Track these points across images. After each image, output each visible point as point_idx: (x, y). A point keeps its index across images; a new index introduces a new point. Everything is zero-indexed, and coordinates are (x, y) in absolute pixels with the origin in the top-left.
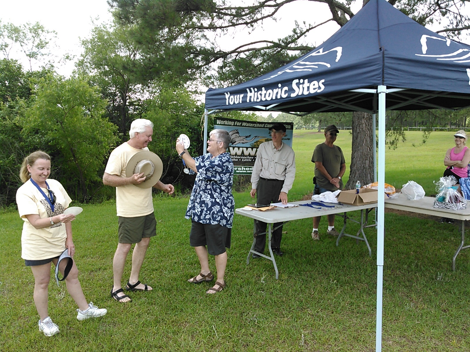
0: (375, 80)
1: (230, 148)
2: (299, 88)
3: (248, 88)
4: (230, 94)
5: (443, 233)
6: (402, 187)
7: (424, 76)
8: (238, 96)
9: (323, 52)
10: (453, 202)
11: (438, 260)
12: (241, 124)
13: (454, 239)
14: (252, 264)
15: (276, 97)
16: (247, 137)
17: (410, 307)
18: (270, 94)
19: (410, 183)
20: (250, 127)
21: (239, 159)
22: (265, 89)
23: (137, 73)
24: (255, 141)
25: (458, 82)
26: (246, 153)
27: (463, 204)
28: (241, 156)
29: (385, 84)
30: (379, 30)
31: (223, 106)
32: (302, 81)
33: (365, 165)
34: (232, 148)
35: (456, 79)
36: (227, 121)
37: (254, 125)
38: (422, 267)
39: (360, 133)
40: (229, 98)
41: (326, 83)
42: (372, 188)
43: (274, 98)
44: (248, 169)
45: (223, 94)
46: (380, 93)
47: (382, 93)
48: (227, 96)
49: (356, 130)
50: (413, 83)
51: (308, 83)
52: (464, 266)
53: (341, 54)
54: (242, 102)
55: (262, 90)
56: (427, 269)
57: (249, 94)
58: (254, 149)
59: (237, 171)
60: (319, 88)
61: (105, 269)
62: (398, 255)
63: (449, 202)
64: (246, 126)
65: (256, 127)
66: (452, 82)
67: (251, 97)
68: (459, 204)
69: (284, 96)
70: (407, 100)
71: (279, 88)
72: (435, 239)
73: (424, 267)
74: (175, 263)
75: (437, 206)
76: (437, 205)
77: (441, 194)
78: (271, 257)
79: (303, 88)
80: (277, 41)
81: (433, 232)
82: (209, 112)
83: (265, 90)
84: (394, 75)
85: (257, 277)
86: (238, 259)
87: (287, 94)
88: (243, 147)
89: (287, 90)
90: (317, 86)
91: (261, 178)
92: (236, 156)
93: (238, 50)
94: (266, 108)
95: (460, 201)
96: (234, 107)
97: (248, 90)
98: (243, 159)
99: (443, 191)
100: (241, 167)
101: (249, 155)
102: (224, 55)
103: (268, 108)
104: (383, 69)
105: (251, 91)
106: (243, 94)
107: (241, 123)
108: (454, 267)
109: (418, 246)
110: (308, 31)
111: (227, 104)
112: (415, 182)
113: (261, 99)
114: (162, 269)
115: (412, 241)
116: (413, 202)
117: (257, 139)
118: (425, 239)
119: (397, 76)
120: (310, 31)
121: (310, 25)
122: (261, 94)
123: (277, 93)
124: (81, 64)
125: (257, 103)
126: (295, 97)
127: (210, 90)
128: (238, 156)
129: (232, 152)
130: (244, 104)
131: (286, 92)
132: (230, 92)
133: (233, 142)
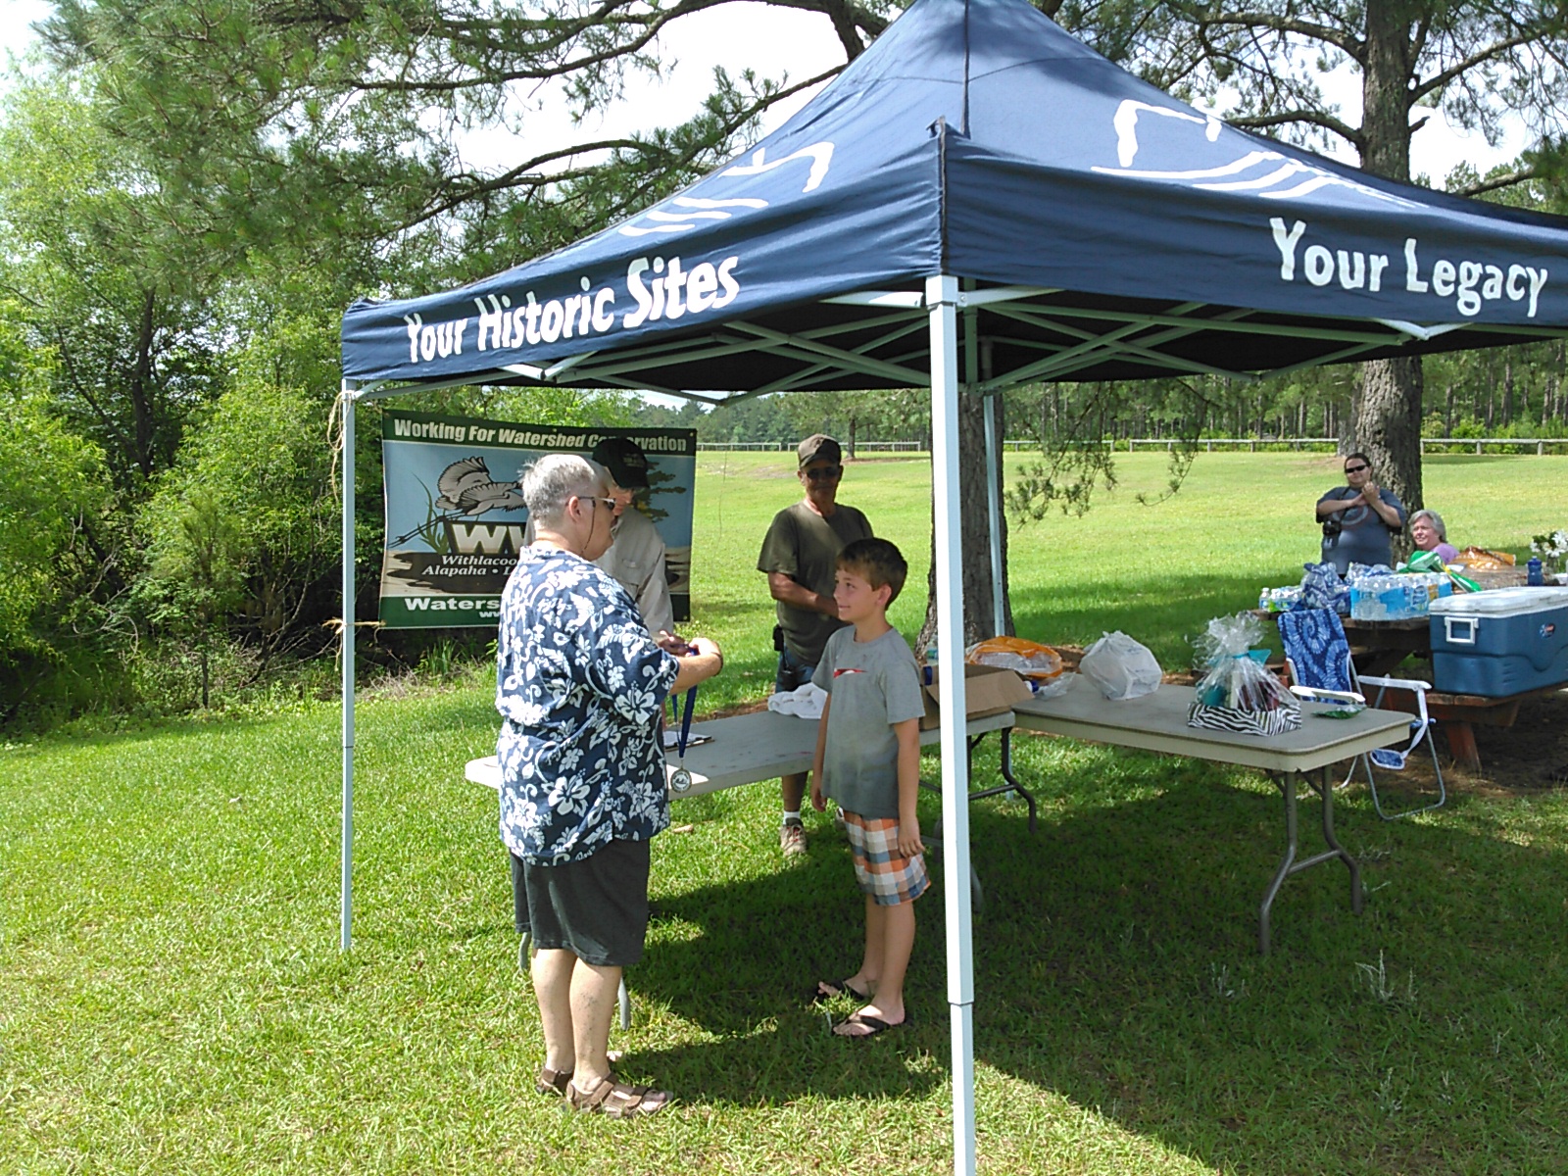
0: (914, 253)
1: (455, 527)
2: (651, 292)
3: (479, 295)
4: (424, 320)
6: (1084, 653)
7: (1111, 239)
8: (450, 325)
9: (764, 163)
10: (1255, 707)
11: (1213, 910)
12: (496, 437)
15: (575, 329)
18: (553, 316)
19: (1110, 641)
20: (530, 446)
21: (491, 567)
22: (536, 297)
25: (1239, 267)
27: (1288, 714)
28: (500, 555)
29: (954, 270)
30: (967, 82)
31: (398, 366)
32: (659, 265)
34: (463, 527)
35: (1233, 256)
36: (437, 423)
37: (547, 440)
40: (419, 336)
41: (741, 272)
43: (568, 334)
45: (400, 321)
46: (935, 306)
47: (941, 306)
48: (413, 329)
51: (682, 271)
52: (1298, 931)
53: (826, 170)
54: (462, 349)
56: (1175, 951)
57: (485, 320)
59: (482, 615)
60: (721, 292)
63: (1240, 707)
64: (512, 445)
66: (1217, 266)
67: (490, 330)
68: (1273, 712)
69: (603, 325)
71: (583, 293)
73: (1163, 942)
75: (1202, 723)
76: (1202, 718)
77: (1212, 680)
79: (666, 292)
82: (356, 389)
83: (538, 302)
84: (987, 234)
87: (611, 319)
88: (504, 523)
89: (613, 301)
90: (711, 283)
92: (476, 557)
94: (543, 375)
95: (1278, 703)
97: (478, 301)
99: (1220, 670)
102: (481, 190)
103: (550, 372)
104: (943, 207)
105: (490, 310)
106: (465, 321)
108: (1266, 937)
109: (1146, 858)
110: (762, 105)
111: (414, 359)
112: (1128, 636)
113: (525, 339)
116: (1121, 707)
119: (1002, 238)
121: (770, 85)
122: (524, 320)
123: (578, 314)
125: (509, 353)
126: (639, 328)
127: (361, 308)
128: (487, 556)
129: (464, 540)
130: (472, 357)
131: (608, 307)
132: (420, 313)
133: (465, 505)
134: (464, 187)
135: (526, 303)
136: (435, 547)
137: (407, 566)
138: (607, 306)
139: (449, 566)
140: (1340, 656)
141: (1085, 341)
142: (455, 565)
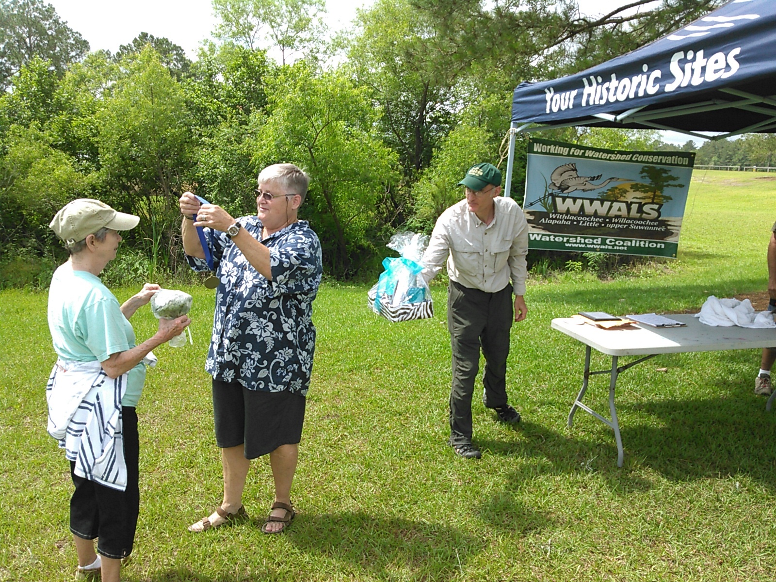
1: (557, 199)
2: (683, 71)
3: (585, 76)
4: (554, 91)
8: (568, 93)
12: (584, 153)
15: (636, 93)
16: (593, 179)
18: (625, 87)
20: (601, 159)
21: (574, 221)
22: (616, 76)
24: (610, 188)
26: (589, 209)
28: (578, 215)
31: (539, 115)
32: (690, 55)
34: (561, 199)
36: (555, 146)
37: (610, 157)
40: (552, 100)
41: (742, 56)
43: (632, 96)
44: (589, 241)
45: (542, 92)
48: (549, 96)
51: (704, 58)
54: (573, 106)
57: (587, 90)
58: (605, 203)
59: (567, 245)
60: (727, 69)
64: (592, 158)
65: (614, 160)
67: (589, 95)
69: (652, 90)
71: (642, 72)
79: (693, 70)
82: (519, 127)
83: (617, 79)
88: (583, 199)
89: (660, 77)
90: (722, 64)
92: (567, 215)
96: (562, 117)
97: (585, 80)
98: (581, 222)
100: (576, 238)
101: (596, 215)
102: (588, 27)
103: (619, 117)
105: (590, 84)
106: (576, 91)
107: (582, 151)
111: (548, 111)
113: (607, 100)
117: (613, 184)
122: (608, 89)
123: (639, 85)
125: (599, 108)
126: (674, 91)
127: (524, 86)
128: (571, 215)
129: (561, 206)
130: (577, 110)
131: (656, 80)
132: (553, 87)
133: (563, 188)
134: (579, 26)
135: (610, 80)
136: (546, 209)
137: (532, 218)
139: (552, 219)
142: (556, 219)
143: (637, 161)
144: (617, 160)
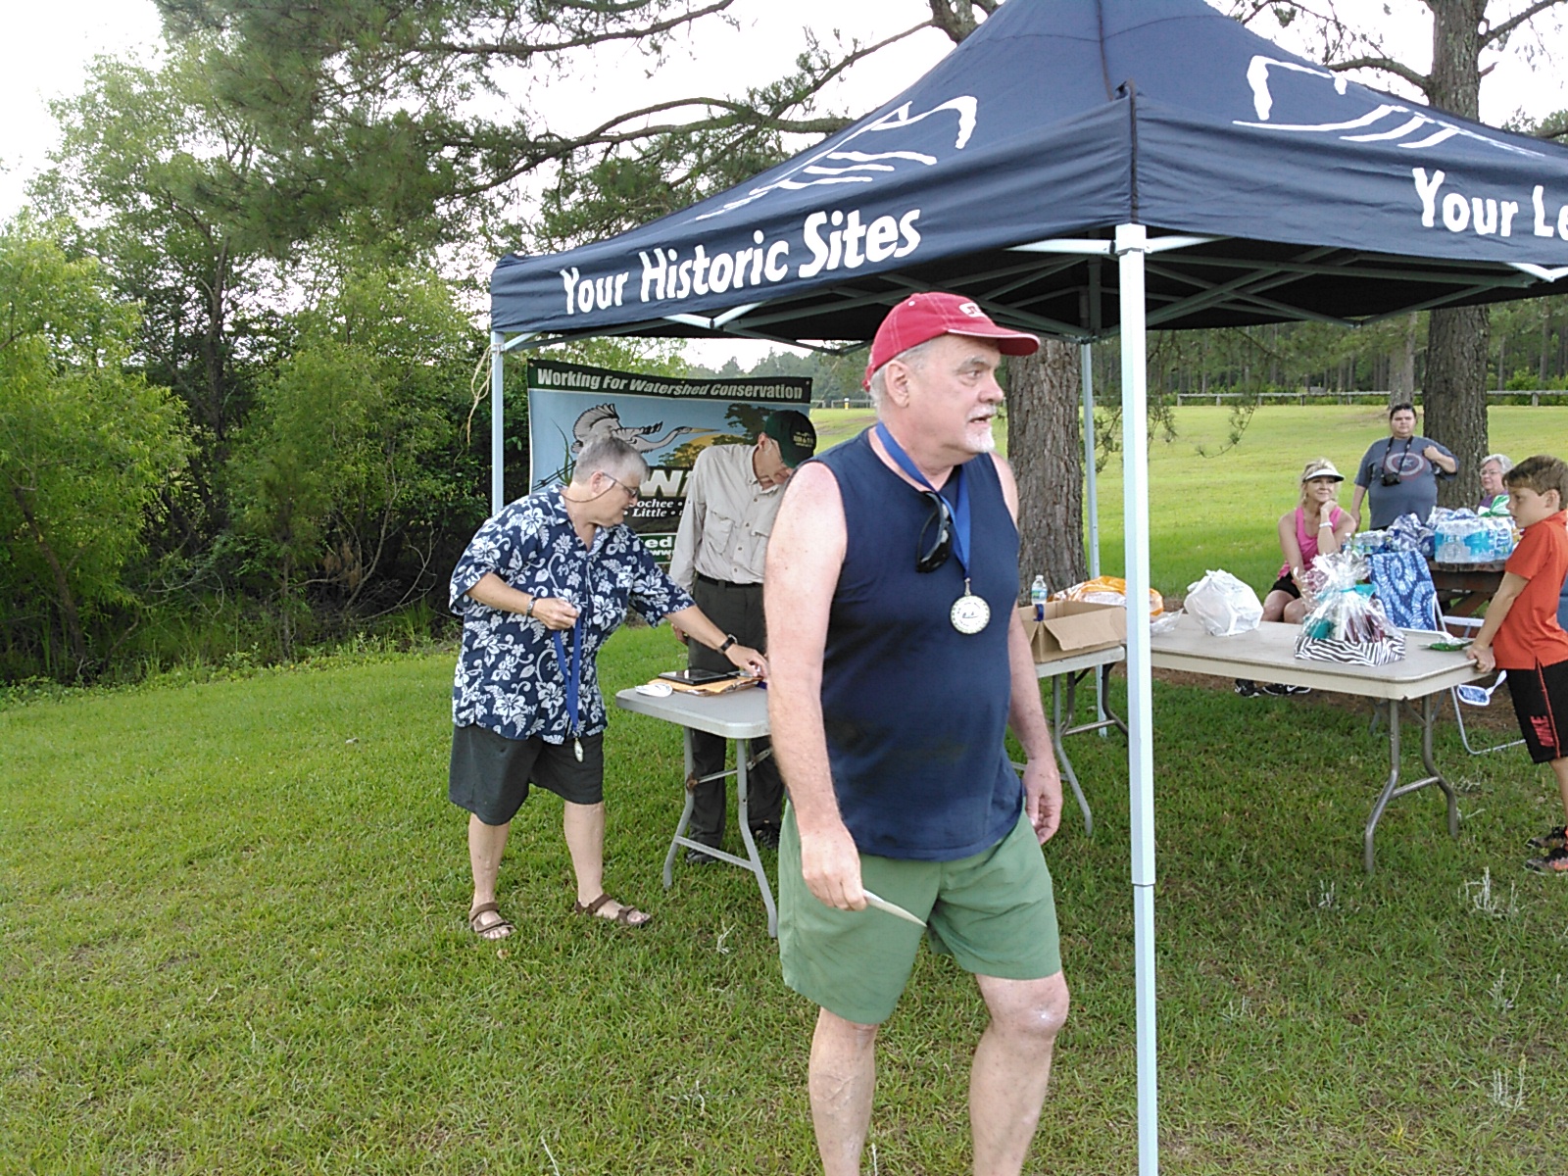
0: (1103, 204)
2: (828, 244)
3: (642, 249)
4: (581, 273)
5: (1320, 741)
6: (1188, 593)
7: (1275, 190)
8: (610, 279)
9: (910, 116)
10: (1362, 639)
11: (1314, 836)
12: (627, 386)
13: (1358, 762)
14: (682, 886)
15: (746, 280)
16: (647, 431)
17: (1239, 1013)
18: (722, 268)
19: (1214, 580)
20: (658, 394)
22: (705, 250)
23: (249, 212)
24: (678, 446)
25: (1387, 215)
27: (1393, 645)
29: (1141, 218)
30: (1102, 41)
31: (554, 318)
32: (837, 217)
33: (1054, 521)
35: (1382, 205)
36: (575, 372)
37: (674, 390)
38: (1265, 864)
39: (1034, 413)
40: (576, 290)
41: (923, 224)
42: (1086, 600)
43: (738, 284)
45: (555, 275)
46: (1125, 252)
47: (1130, 252)
48: (569, 283)
49: (1020, 404)
50: (1236, 217)
51: (861, 224)
52: (1400, 853)
53: (974, 123)
54: (623, 301)
55: (693, 257)
56: (1283, 871)
57: (649, 273)
58: (674, 473)
60: (902, 240)
61: (138, 934)
62: (1181, 825)
63: (1347, 639)
64: (642, 392)
65: (681, 396)
66: (1365, 214)
67: (654, 282)
68: (1379, 644)
69: (775, 275)
70: (1200, 290)
71: (756, 246)
72: (1297, 763)
73: (1271, 863)
74: (402, 897)
75: (1309, 655)
76: (1309, 650)
77: (1318, 614)
78: (746, 857)
79: (844, 244)
80: (742, 98)
81: (1291, 740)
82: (506, 341)
83: (706, 256)
84: (1170, 186)
85: (700, 932)
86: (633, 869)
87: (784, 269)
89: (787, 252)
90: (892, 235)
91: (700, 576)
93: (609, 132)
95: (1382, 635)
96: (597, 321)
97: (643, 256)
98: (636, 510)
99: (1327, 604)
101: (659, 496)
102: (563, 150)
103: (719, 321)
104: (1133, 161)
105: (654, 262)
106: (627, 274)
107: (624, 382)
108: (1370, 858)
109: (1243, 789)
110: (849, 61)
111: (571, 311)
112: (1230, 575)
113: (692, 289)
114: (353, 924)
115: (1222, 774)
116: (1226, 641)
117: (683, 439)
118: (1263, 765)
119: (1183, 190)
120: (856, 62)
121: (856, 42)
122: (690, 272)
123: (750, 265)
124: (47, 186)
125: (676, 304)
126: (815, 277)
127: (509, 263)
130: (632, 308)
131: (781, 259)
132: (577, 267)
138: (780, 257)
140: (1425, 597)
141: (1204, 290)
143: (718, 396)
144: (685, 396)
